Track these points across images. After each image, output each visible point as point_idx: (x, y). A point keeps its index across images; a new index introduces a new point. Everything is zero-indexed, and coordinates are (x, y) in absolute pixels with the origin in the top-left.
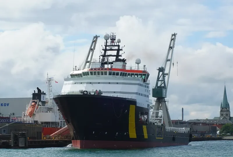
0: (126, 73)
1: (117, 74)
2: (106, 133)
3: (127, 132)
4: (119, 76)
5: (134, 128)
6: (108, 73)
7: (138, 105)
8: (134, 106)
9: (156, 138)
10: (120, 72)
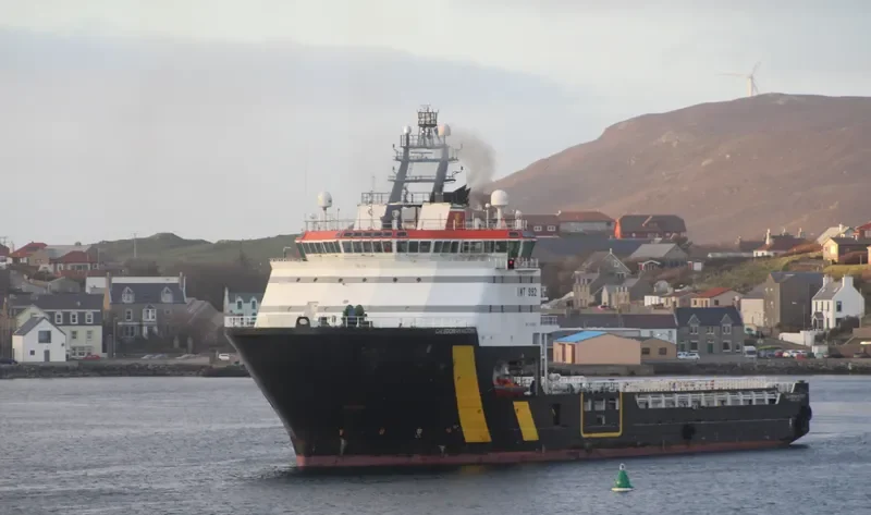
0: (454, 243)
1: (425, 247)
2: (382, 432)
3: (455, 427)
4: (431, 253)
5: (479, 411)
6: (394, 247)
7: (482, 343)
8: (470, 349)
9: (584, 436)
10: (433, 241)
